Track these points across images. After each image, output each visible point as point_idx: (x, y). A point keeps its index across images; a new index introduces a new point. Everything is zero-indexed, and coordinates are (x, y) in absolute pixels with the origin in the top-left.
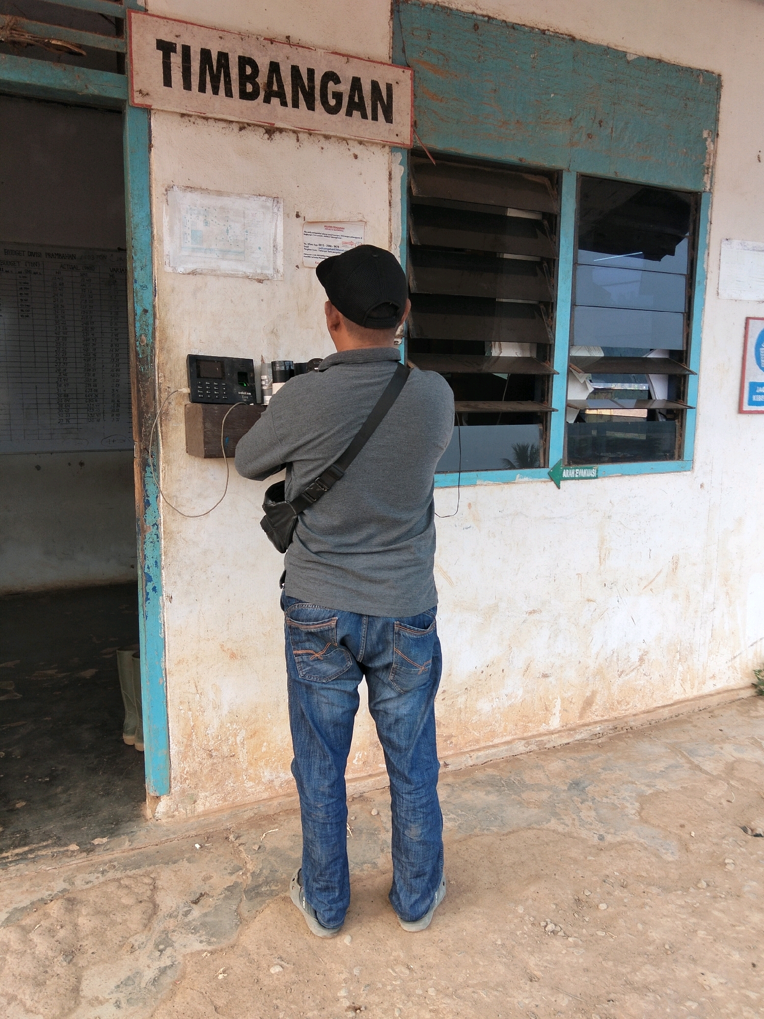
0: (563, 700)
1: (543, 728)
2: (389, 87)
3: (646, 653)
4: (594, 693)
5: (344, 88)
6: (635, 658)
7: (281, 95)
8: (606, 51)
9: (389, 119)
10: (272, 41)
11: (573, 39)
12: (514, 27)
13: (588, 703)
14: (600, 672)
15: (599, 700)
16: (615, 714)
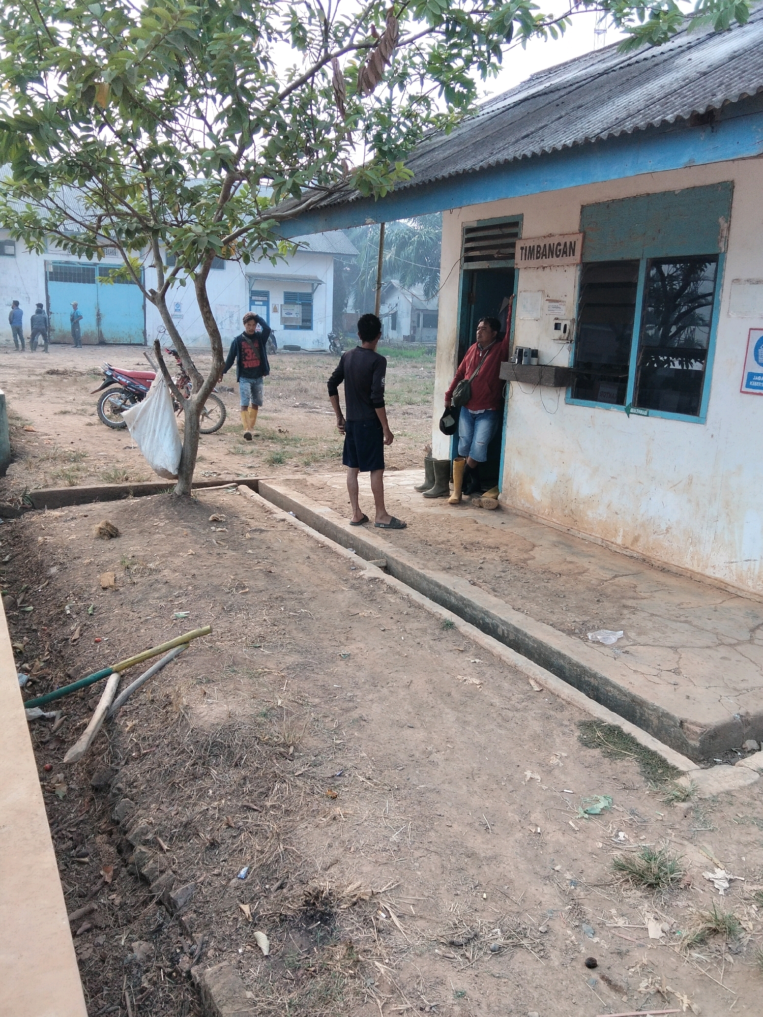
0: (624, 530)
1: (613, 540)
2: (575, 242)
3: (671, 528)
4: (639, 536)
5: (562, 247)
6: (664, 527)
7: (545, 255)
8: (664, 194)
9: (574, 255)
10: (545, 237)
11: (648, 194)
12: (623, 200)
13: (636, 539)
14: (643, 525)
15: (641, 539)
16: (649, 554)
